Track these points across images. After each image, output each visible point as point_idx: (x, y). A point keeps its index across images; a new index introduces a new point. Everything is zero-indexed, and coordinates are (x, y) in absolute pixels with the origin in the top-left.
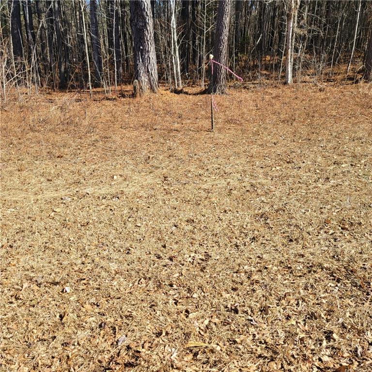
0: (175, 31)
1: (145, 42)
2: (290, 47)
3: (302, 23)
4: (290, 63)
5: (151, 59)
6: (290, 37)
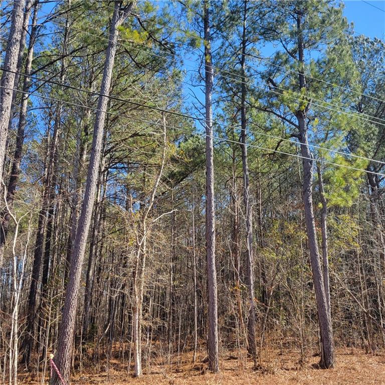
0: (16, 322)
2: (137, 338)
3: (147, 315)
4: (138, 354)
6: (137, 329)
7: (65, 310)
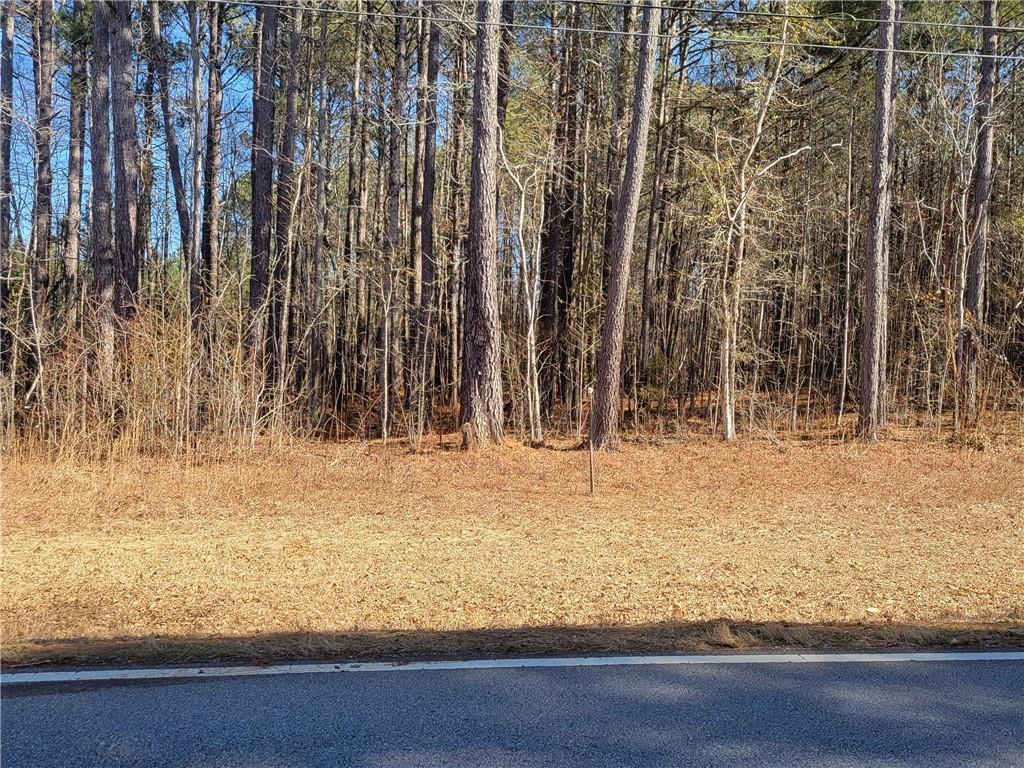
0: (533, 348)
1: (486, 365)
2: (727, 379)
4: (728, 406)
5: (494, 390)
6: (727, 365)
7: (606, 332)
